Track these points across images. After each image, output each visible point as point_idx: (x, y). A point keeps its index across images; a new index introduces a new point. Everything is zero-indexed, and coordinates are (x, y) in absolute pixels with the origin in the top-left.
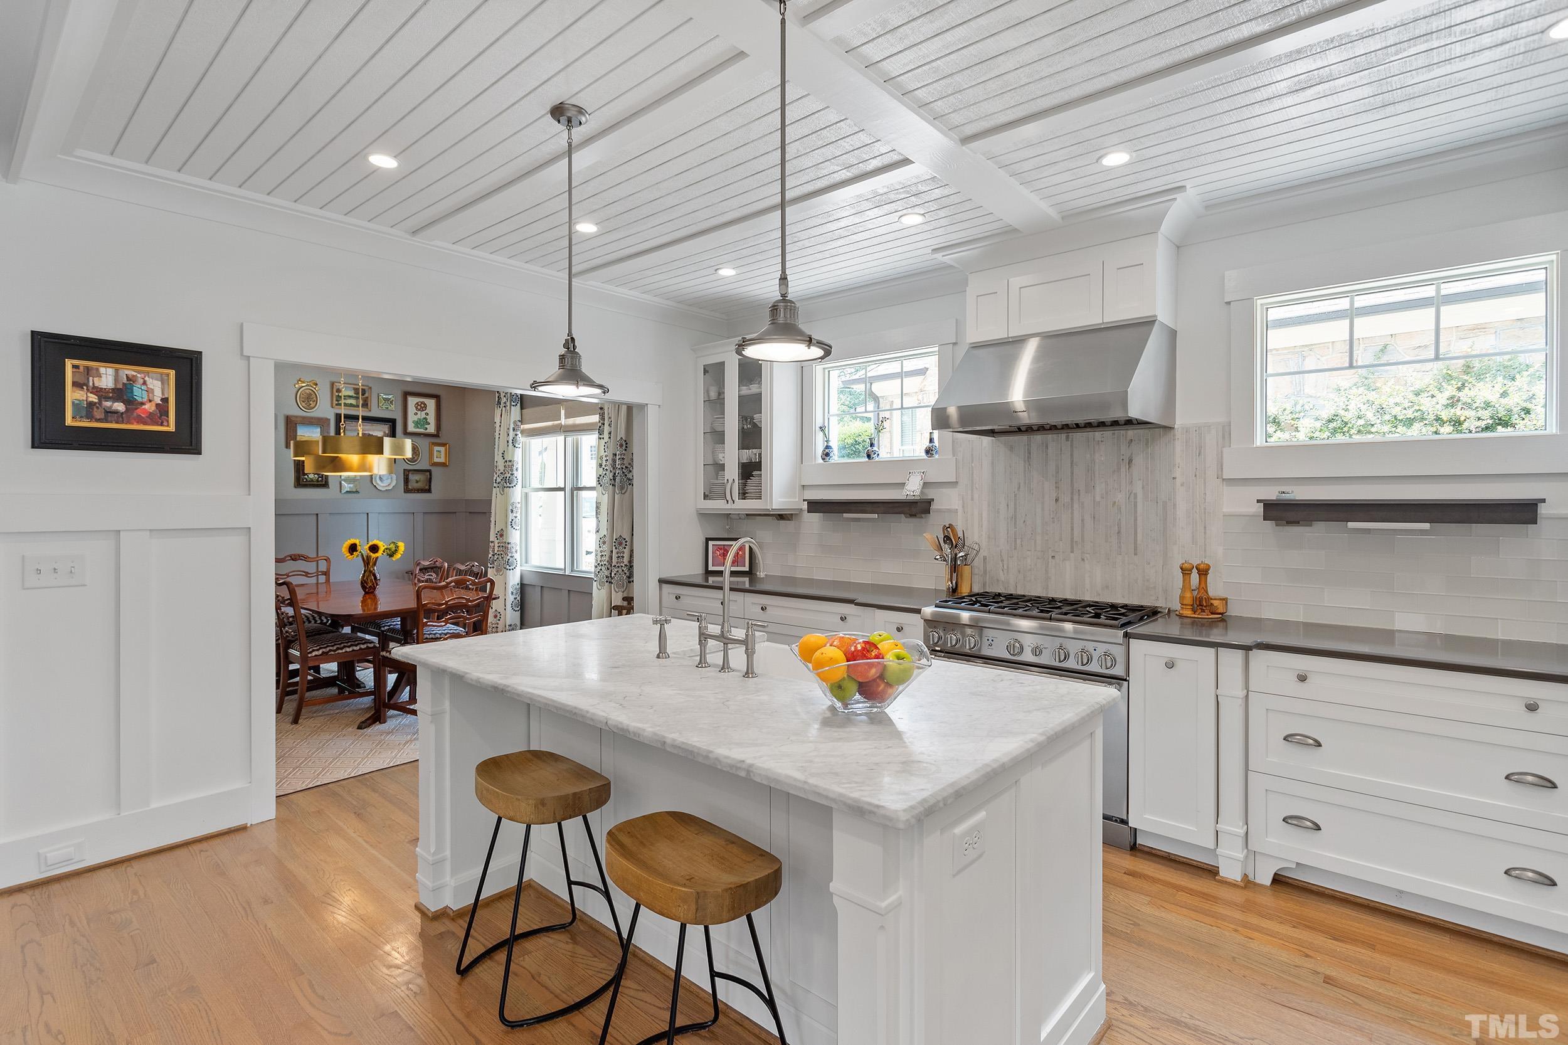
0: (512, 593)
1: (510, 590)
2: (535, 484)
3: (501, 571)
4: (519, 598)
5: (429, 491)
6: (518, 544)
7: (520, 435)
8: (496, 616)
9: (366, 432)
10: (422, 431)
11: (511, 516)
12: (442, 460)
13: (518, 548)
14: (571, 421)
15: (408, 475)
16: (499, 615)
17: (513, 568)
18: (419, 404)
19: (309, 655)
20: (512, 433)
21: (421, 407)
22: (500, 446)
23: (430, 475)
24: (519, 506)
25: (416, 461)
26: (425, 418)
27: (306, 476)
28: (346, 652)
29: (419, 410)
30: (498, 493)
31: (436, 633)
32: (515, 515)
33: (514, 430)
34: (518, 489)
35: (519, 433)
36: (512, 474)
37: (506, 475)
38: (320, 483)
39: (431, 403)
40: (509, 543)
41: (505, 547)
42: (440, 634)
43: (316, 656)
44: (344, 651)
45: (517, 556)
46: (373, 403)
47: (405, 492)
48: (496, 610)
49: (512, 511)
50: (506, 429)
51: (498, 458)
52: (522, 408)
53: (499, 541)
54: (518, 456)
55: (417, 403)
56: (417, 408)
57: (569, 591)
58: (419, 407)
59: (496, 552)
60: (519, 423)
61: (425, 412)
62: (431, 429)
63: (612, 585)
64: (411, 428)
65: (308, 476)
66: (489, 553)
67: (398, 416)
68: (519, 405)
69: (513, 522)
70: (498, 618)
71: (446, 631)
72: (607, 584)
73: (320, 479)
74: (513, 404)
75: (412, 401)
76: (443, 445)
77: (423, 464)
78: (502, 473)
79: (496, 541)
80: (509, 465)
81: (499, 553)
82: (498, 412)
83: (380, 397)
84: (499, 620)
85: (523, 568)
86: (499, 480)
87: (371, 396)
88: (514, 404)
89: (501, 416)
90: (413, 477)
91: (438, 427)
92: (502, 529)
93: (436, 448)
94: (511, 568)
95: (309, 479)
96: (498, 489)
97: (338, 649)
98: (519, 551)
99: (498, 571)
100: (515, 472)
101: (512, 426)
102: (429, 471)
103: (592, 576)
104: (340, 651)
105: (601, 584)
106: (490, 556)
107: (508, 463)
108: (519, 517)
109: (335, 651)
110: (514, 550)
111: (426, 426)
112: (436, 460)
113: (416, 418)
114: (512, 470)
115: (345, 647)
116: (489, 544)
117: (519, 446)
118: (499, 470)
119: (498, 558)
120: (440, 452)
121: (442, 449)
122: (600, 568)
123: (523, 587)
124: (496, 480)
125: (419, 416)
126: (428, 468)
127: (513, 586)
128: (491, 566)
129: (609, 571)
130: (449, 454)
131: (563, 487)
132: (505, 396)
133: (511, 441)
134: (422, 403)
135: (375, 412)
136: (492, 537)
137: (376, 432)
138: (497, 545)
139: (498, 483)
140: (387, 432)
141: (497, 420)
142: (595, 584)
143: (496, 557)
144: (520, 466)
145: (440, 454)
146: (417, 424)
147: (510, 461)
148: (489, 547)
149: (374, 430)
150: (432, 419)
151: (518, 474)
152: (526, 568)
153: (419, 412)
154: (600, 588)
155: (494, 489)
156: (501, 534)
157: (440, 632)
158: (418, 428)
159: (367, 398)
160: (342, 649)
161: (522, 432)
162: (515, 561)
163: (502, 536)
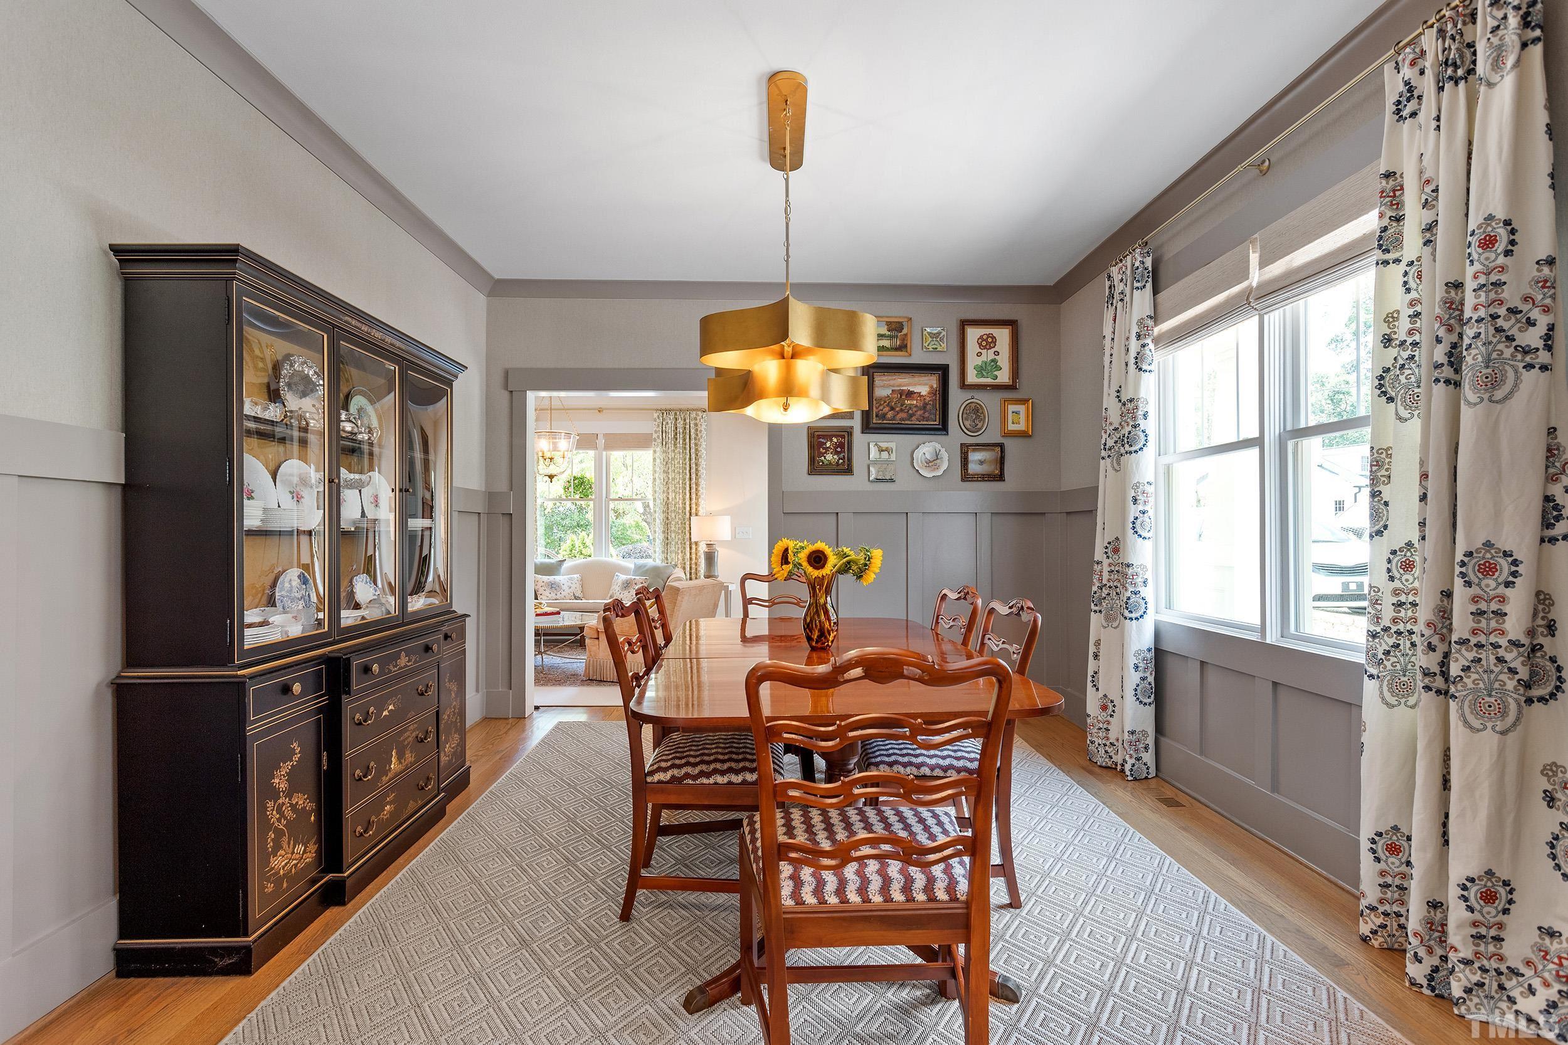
0: (1136, 667)
1: (1132, 661)
2: (1188, 441)
3: (1115, 619)
4: (1151, 679)
5: (1000, 477)
6: (1150, 566)
7: (1151, 346)
8: (1104, 708)
9: (904, 388)
10: (989, 381)
11: (1133, 511)
12: (1021, 427)
13: (1149, 575)
14: (1277, 268)
15: (967, 452)
16: (1110, 705)
17: (1138, 615)
18: (985, 337)
19: (649, 779)
20: (1134, 345)
21: (988, 343)
22: (1113, 375)
23: (1002, 451)
24: (1150, 489)
25: (980, 429)
26: (993, 361)
27: (823, 458)
28: (716, 783)
29: (985, 347)
30: (1109, 469)
31: (923, 764)
32: (1141, 508)
33: (1139, 337)
34: (1150, 451)
35: (1149, 341)
36: (1135, 426)
37: (1123, 432)
38: (841, 467)
39: (1003, 335)
40: (1128, 566)
41: (1122, 572)
42: (932, 768)
43: (660, 782)
44: (711, 781)
45: (1147, 592)
46: (915, 344)
47: (963, 480)
48: (1105, 696)
49: (1135, 501)
50: (1123, 339)
51: (1110, 402)
52: (1156, 291)
53: (1110, 560)
54: (1147, 388)
55: (981, 337)
56: (980, 345)
57: (1275, 684)
58: (984, 343)
59: (1105, 582)
60: (1150, 323)
61: (993, 350)
62: (1004, 377)
63: (1453, 705)
64: (972, 378)
65: (825, 457)
66: (1092, 584)
67: (951, 360)
68: (1149, 285)
69: (1138, 522)
70: (1110, 711)
71: (947, 762)
72: (1427, 698)
73: (841, 461)
74: (1136, 285)
75: (973, 334)
76: (1024, 401)
77: (992, 435)
78: (1116, 429)
79: (1106, 562)
80: (1129, 407)
81: (1111, 584)
82: (1108, 315)
83: (925, 333)
84: (1111, 716)
85: (1160, 618)
86: (1110, 443)
87: (911, 333)
88: (1138, 285)
89: (1115, 320)
90: (975, 456)
91: (1015, 372)
92: (1117, 539)
93: (1012, 408)
94: (1133, 615)
95: (826, 462)
96: (1108, 460)
97: (702, 774)
98: (1150, 583)
99: (1109, 618)
100: (1141, 422)
101: (1135, 330)
102: (1001, 446)
103: (1361, 658)
104: (705, 781)
105: (1400, 689)
106: (1095, 588)
107: (1130, 406)
108: (1151, 513)
109: (695, 778)
110: (1139, 580)
111: (995, 373)
112: (1011, 427)
113: (979, 361)
114: (1134, 418)
115: (716, 771)
116: (1092, 566)
117: (1148, 368)
118: (1111, 424)
119: (1109, 594)
120: (1017, 413)
121: (1021, 408)
122: (1391, 641)
123: (1160, 656)
124: (1105, 444)
125: (984, 358)
126: (1000, 440)
127: (1138, 653)
128: (1097, 608)
129: (1437, 656)
130: (1033, 417)
131: (1257, 435)
132: (1122, 280)
133: (1133, 361)
134: (988, 336)
135: (917, 356)
136: (1099, 555)
137: (919, 387)
138: (1106, 569)
139: (1110, 449)
140: (935, 386)
141: (1107, 331)
142: (1370, 688)
143: (1105, 591)
144: (1152, 409)
145: (1018, 418)
146: (981, 370)
147: (1131, 400)
148: (1092, 572)
149: (915, 385)
150: (1004, 361)
151: (1149, 425)
152: (1168, 617)
153: (984, 352)
154: (1392, 700)
155: (1102, 462)
156: (1115, 547)
157: (933, 761)
158: (983, 376)
159: (906, 335)
160: (708, 775)
161: (1157, 341)
162: (1142, 602)
163: (1116, 551)
